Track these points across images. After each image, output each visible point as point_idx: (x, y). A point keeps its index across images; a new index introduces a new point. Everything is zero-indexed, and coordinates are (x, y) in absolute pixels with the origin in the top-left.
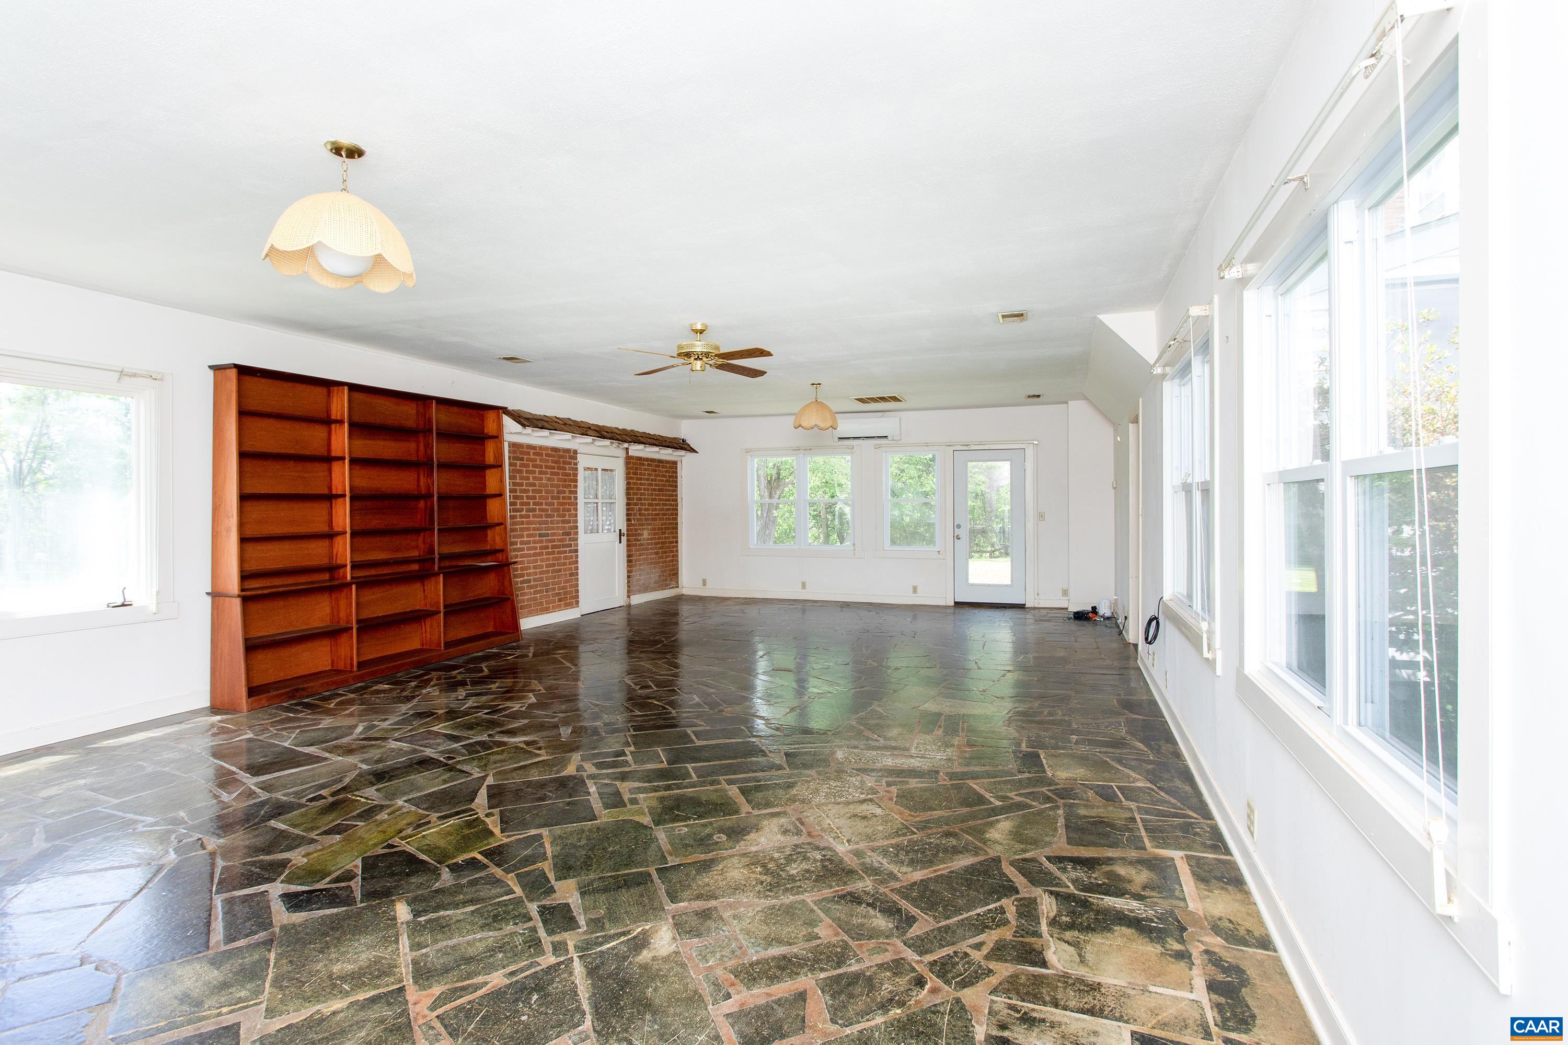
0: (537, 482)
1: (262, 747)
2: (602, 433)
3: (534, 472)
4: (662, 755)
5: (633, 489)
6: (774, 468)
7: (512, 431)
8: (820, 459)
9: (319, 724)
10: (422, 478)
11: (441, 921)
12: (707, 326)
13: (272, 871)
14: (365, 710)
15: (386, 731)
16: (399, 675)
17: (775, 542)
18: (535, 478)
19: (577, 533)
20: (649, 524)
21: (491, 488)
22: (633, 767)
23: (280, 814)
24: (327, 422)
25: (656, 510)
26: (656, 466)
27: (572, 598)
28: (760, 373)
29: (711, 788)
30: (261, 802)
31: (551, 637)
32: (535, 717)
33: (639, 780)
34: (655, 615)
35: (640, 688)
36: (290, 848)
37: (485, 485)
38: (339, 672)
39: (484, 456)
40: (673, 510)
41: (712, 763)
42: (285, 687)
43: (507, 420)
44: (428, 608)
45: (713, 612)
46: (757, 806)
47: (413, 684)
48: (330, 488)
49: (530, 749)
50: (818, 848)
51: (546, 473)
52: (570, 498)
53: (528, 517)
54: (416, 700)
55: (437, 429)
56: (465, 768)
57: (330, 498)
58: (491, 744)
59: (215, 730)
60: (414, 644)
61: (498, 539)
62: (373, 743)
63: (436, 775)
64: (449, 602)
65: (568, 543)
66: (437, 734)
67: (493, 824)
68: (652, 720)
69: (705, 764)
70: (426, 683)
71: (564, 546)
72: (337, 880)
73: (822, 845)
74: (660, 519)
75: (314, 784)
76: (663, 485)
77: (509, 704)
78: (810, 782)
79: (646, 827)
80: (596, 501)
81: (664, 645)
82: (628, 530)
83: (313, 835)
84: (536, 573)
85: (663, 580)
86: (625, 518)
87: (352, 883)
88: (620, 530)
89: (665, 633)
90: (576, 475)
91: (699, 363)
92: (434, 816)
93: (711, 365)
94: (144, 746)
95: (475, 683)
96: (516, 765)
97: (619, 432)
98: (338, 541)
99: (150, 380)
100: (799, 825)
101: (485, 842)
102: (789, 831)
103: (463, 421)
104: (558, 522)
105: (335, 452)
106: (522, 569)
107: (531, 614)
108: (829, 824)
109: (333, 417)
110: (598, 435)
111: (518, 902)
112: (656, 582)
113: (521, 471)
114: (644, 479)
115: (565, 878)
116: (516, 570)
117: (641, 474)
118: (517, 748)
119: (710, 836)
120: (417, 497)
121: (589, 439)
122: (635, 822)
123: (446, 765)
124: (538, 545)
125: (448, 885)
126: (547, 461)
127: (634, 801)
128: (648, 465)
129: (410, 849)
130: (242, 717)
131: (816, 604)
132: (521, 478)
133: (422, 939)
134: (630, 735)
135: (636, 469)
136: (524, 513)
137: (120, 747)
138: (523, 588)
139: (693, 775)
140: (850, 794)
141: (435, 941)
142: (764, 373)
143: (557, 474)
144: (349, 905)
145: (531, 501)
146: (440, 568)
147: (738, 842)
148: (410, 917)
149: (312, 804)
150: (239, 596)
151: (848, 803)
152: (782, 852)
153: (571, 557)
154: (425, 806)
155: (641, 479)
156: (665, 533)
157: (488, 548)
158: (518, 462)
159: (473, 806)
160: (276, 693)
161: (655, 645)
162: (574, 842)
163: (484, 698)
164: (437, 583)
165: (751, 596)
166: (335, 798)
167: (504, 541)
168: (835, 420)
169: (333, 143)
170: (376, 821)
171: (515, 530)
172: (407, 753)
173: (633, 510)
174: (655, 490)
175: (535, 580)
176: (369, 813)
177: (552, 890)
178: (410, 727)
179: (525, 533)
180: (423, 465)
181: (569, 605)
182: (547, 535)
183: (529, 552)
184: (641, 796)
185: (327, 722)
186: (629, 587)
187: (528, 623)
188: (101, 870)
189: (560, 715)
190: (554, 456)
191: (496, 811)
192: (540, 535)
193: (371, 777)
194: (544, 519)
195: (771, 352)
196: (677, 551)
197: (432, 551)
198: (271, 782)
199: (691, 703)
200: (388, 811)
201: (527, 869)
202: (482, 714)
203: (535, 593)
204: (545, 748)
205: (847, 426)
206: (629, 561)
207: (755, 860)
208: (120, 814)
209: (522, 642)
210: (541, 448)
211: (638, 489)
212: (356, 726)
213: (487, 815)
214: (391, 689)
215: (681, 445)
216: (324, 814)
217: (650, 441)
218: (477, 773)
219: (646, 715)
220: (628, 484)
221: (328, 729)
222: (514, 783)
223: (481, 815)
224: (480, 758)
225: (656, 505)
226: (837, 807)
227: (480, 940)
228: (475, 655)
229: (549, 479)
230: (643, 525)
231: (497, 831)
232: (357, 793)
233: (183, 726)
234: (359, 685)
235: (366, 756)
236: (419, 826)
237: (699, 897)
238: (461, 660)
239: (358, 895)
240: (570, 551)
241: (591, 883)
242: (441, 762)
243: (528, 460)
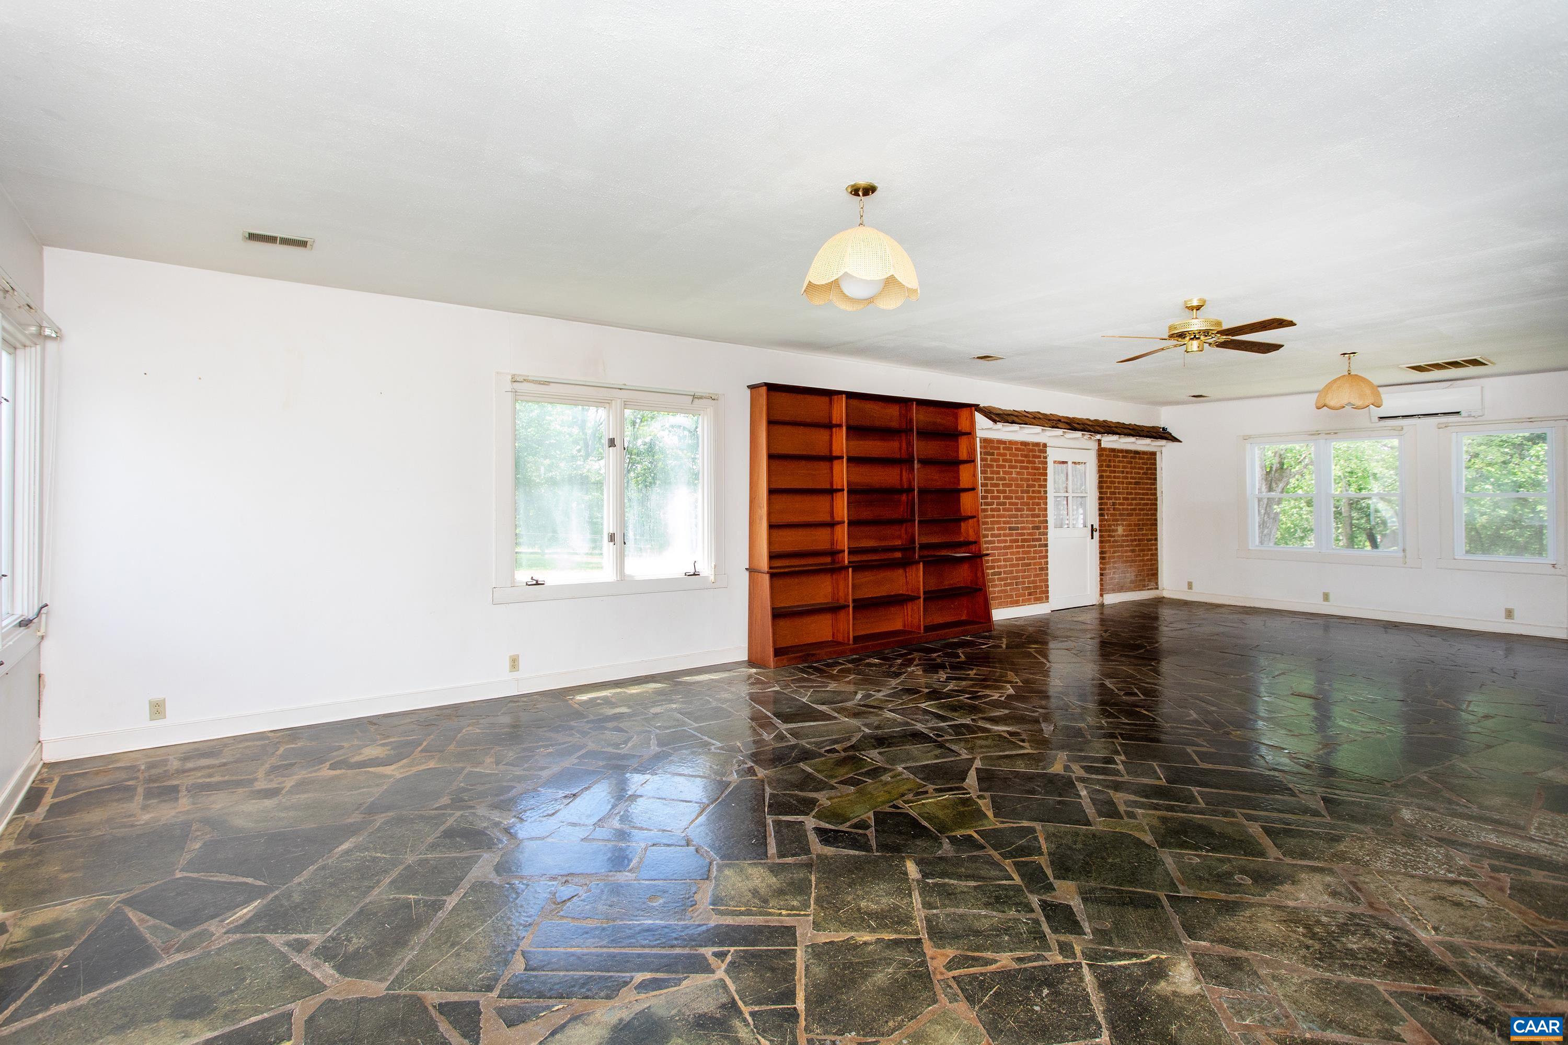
0: (1007, 477)
1: (787, 699)
2: (1073, 425)
3: (1004, 467)
4: (1158, 770)
5: (1106, 482)
6: (1275, 456)
7: (984, 428)
8: (1343, 445)
9: (827, 686)
10: (904, 473)
11: (947, 888)
12: (1205, 301)
13: (807, 806)
14: (862, 680)
15: (881, 701)
16: (886, 652)
17: (1276, 544)
18: (1005, 473)
19: (1046, 528)
20: (1124, 520)
21: (965, 482)
22: (1126, 778)
23: (806, 759)
24: (830, 426)
25: (1131, 504)
26: (1132, 458)
27: (1042, 592)
28: (1276, 347)
29: (1225, 820)
30: (791, 745)
31: (1022, 630)
32: (1014, 709)
33: (1135, 793)
34: (1134, 617)
35: (1124, 695)
36: (816, 790)
37: (959, 480)
38: (839, 643)
39: (957, 452)
40: (1152, 504)
41: (1222, 791)
42: (801, 651)
43: (979, 417)
44: (910, 593)
45: (1204, 619)
46: (1290, 853)
47: (899, 661)
48: (832, 484)
49: (1013, 739)
50: (1386, 926)
51: (1016, 467)
52: (1039, 492)
53: (999, 510)
54: (903, 676)
55: (917, 429)
56: (954, 747)
57: (831, 492)
58: (976, 729)
59: (752, 680)
60: (897, 625)
61: (971, 532)
62: (872, 710)
63: (929, 749)
64: (928, 588)
65: (1037, 537)
66: (926, 712)
67: (985, 805)
68: (1143, 730)
69: (1213, 790)
70: (910, 662)
71: (1034, 540)
72: (855, 826)
73: (1392, 923)
74: (1137, 515)
75: (828, 738)
76: (1140, 478)
77: (988, 692)
78: (1363, 840)
79: (1148, 846)
80: (1066, 495)
81: (1147, 651)
82: (1100, 526)
83: (833, 782)
84: (1006, 566)
85: (1140, 580)
86: (1097, 513)
87: (867, 832)
88: (1092, 526)
89: (1148, 638)
90: (1045, 469)
91: (1195, 343)
92: (931, 787)
93: (1210, 344)
94: (711, 684)
95: (954, 667)
96: (1001, 754)
97: (1091, 423)
98: (838, 529)
99: (710, 401)
100: (1354, 891)
101: (980, 823)
102: (1340, 894)
103: (939, 420)
104: (1027, 516)
105: (836, 453)
106: (993, 561)
107: (1002, 605)
108: (1401, 900)
109: (834, 422)
110: (1069, 427)
111: (1017, 889)
112: (1132, 582)
113: (991, 466)
114: (1118, 472)
115: (1064, 879)
116: (987, 561)
117: (1115, 467)
118: (1000, 736)
119: (1230, 874)
120: (900, 491)
121: (1059, 432)
122: (1135, 837)
123: (936, 741)
124: (1008, 538)
125: (950, 855)
126: (1016, 455)
127: (1132, 815)
128: (1123, 457)
129: (911, 812)
130: (770, 671)
131: (1345, 621)
132: (992, 472)
133: (932, 900)
134: (1118, 743)
135: (1110, 461)
136: (994, 506)
137: (694, 683)
138: (994, 580)
139: (1200, 800)
140: (1430, 869)
141: (944, 906)
142: (1281, 346)
143: (1027, 468)
144: (867, 851)
145: (1002, 495)
146: (920, 556)
147: (1268, 890)
148: (919, 876)
149: (829, 755)
150: (768, 573)
151: (1428, 880)
152: (1331, 917)
153: (1041, 552)
154: (921, 776)
155: (1115, 472)
156: (1142, 529)
157: (962, 539)
158: (989, 457)
159: (964, 785)
160: (793, 655)
161: (1137, 650)
162: (1070, 843)
163: (964, 683)
164: (918, 570)
165: (1252, 605)
166: (847, 754)
167: (977, 533)
168: (1378, 395)
169: (852, 186)
170: (881, 781)
171: (986, 523)
172: (900, 724)
173: (1106, 504)
174: (1130, 483)
175: (1005, 572)
176: (875, 772)
177: (1050, 888)
178: (901, 701)
179: (996, 526)
180: (905, 462)
181: (1039, 600)
182: (1017, 529)
183: (1000, 545)
184: (1140, 811)
185: (832, 686)
186: (1102, 585)
187: (1000, 615)
188: (692, 776)
189: (1040, 710)
190: (1023, 450)
191: (987, 794)
192: (1010, 529)
193: (873, 740)
194: (1014, 513)
195: (1295, 321)
196: (1156, 549)
197: (913, 540)
198: (798, 730)
199: (1187, 719)
200: (890, 774)
201: (1023, 859)
202: (964, 698)
203: (1005, 585)
204: (1029, 742)
205: (1393, 402)
206: (1102, 558)
207: (1293, 918)
208: (699, 735)
209: (994, 633)
210: (1011, 442)
211: (1114, 482)
212: (856, 693)
213: (979, 797)
214: (881, 664)
215: (1161, 434)
216: (840, 766)
217: (1126, 431)
218: (965, 755)
219: (1135, 725)
220: (1101, 477)
221: (834, 692)
222: (1002, 771)
223: (973, 795)
224: (966, 741)
225: (1133, 499)
226: (1409, 880)
227: (985, 916)
228: (951, 640)
229: (1018, 473)
230: (1117, 520)
231: (990, 814)
232: (863, 753)
233: (732, 674)
234: (855, 656)
235: (868, 721)
236: (918, 794)
237: (1223, 941)
238: (938, 645)
239: (873, 843)
240: (1040, 546)
241: (1092, 891)
242: (932, 738)
243: (999, 454)
